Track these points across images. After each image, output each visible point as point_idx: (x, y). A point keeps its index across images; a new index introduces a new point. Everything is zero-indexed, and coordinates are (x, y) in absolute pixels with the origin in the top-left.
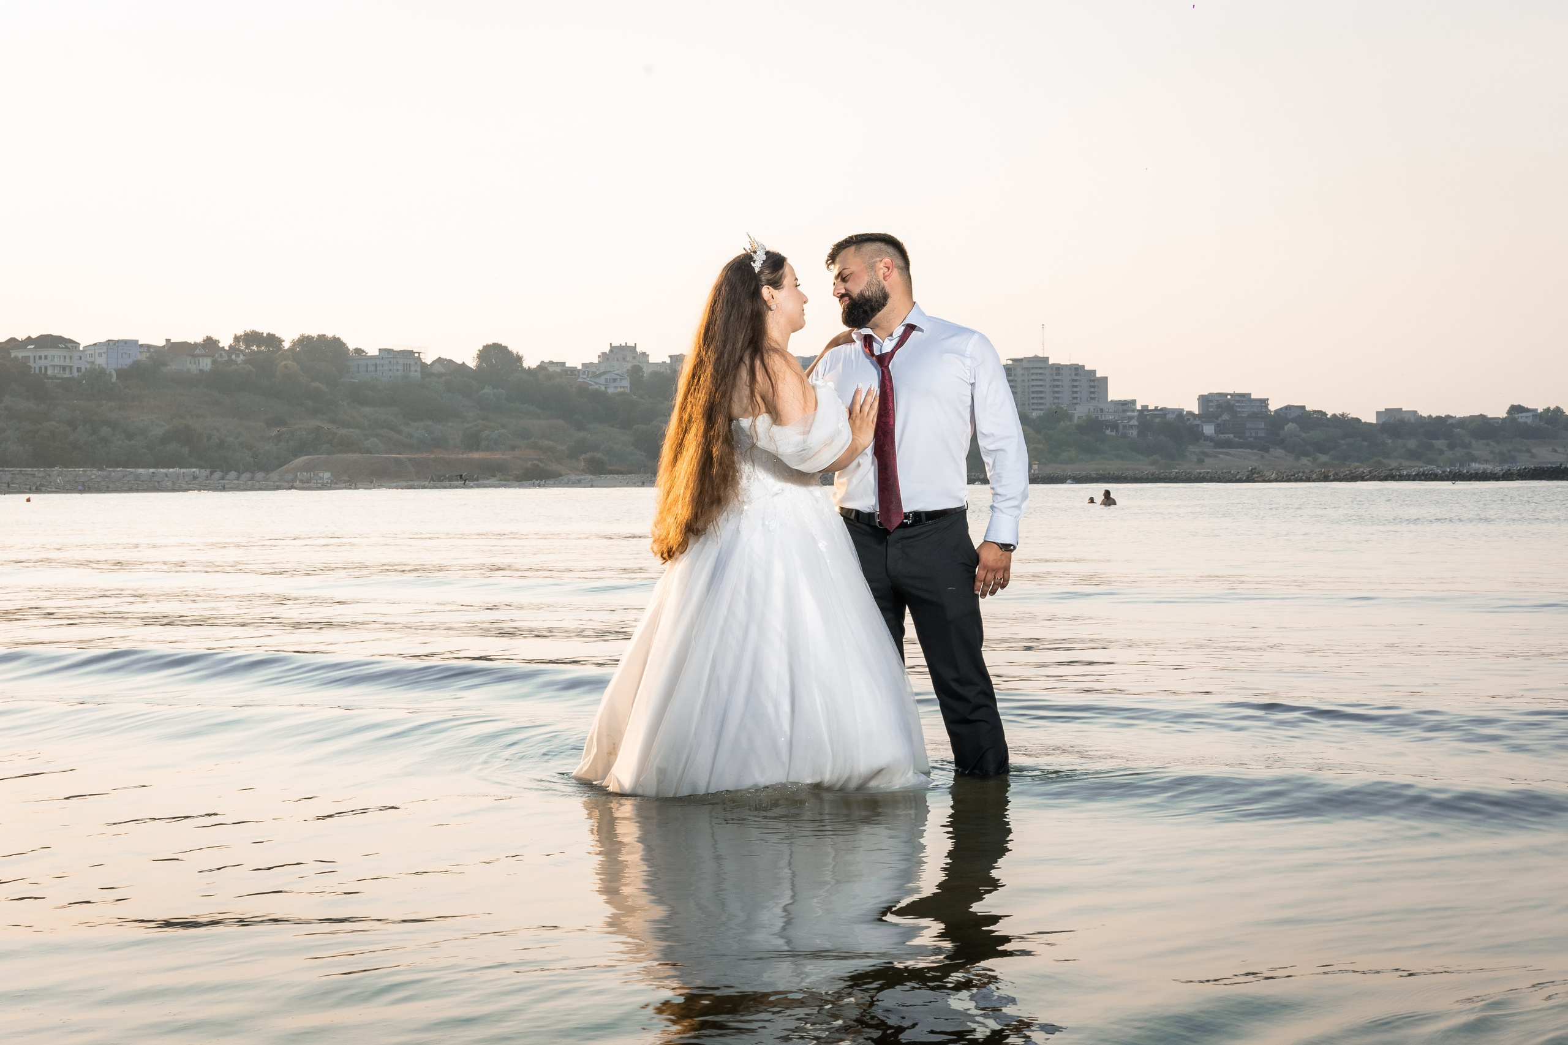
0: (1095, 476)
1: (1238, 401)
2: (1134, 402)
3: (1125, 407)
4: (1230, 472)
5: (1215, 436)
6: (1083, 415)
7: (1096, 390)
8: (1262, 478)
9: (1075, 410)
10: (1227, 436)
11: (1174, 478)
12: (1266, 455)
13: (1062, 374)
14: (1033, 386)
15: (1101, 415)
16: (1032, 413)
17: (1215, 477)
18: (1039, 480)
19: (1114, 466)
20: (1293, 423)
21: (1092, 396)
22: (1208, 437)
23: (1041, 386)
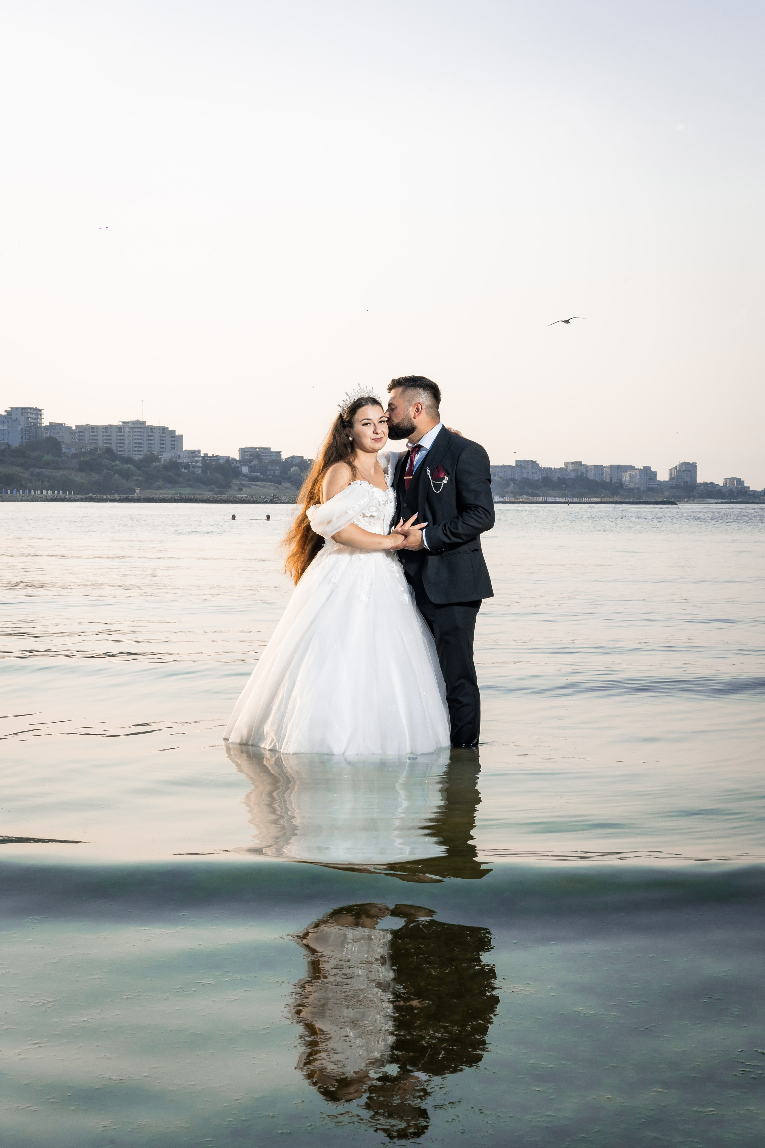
0: (177, 498)
1: (263, 453)
2: (199, 451)
3: (194, 455)
4: (260, 497)
5: (249, 474)
6: (168, 459)
7: (175, 443)
8: (280, 501)
9: (162, 455)
10: (256, 474)
11: (226, 500)
12: (280, 486)
13: (154, 432)
14: (135, 439)
15: (179, 459)
16: (135, 456)
17: (251, 500)
18: (141, 500)
19: (187, 491)
20: (296, 466)
21: (173, 446)
22: (245, 474)
23: (141, 439)
